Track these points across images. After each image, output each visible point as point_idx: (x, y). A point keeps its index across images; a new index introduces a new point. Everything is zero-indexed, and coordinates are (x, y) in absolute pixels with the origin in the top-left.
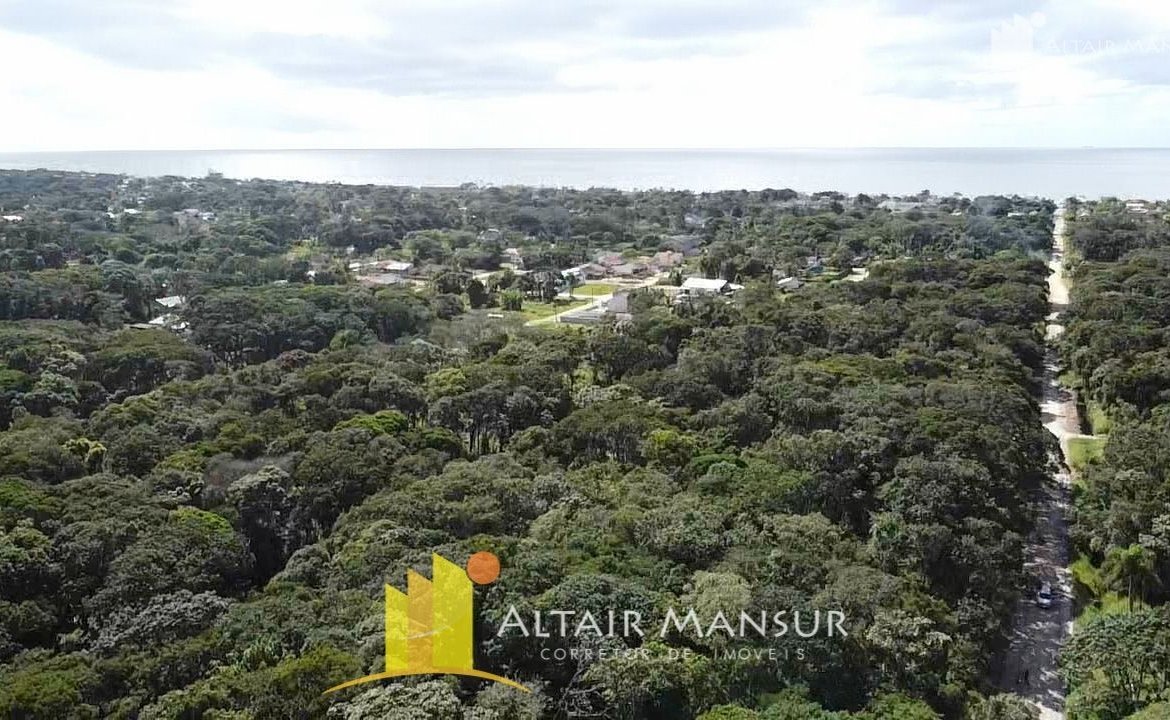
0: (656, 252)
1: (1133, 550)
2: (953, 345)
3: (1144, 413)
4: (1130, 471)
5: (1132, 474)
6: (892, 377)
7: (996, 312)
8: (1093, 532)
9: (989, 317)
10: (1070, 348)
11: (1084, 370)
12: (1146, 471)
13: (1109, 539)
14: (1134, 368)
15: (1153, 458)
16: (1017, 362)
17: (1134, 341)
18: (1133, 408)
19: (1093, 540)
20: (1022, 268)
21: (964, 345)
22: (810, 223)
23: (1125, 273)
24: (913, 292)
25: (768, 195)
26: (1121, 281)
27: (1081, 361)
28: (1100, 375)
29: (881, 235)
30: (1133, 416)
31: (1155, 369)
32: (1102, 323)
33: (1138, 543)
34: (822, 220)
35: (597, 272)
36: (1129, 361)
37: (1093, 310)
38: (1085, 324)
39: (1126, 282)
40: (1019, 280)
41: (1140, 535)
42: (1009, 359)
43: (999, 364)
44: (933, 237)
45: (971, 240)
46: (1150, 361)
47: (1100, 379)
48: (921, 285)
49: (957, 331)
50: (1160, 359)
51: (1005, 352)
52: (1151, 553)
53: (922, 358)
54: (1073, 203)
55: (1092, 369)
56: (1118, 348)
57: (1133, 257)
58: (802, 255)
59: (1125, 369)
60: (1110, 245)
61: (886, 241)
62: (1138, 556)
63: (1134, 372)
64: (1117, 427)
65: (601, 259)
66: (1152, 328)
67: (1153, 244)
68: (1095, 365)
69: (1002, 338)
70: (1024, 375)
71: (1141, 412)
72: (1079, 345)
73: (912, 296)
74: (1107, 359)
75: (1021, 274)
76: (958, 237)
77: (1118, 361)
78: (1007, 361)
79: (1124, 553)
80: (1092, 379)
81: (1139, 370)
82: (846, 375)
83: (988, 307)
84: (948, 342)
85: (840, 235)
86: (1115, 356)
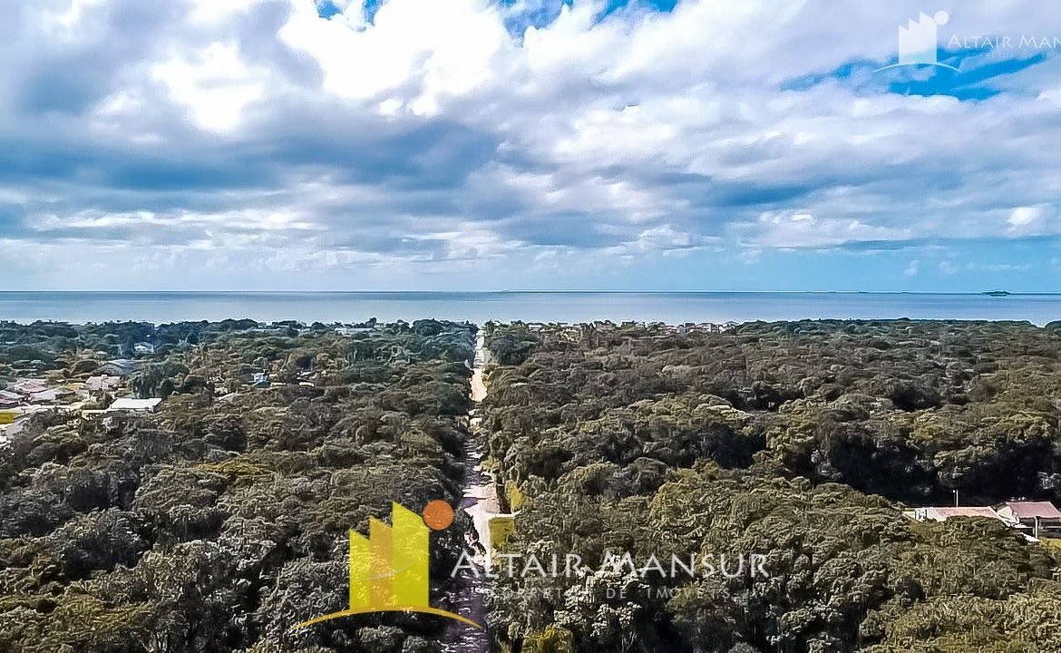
0: (88, 377)
1: (549, 632)
2: (377, 437)
3: (551, 484)
4: (541, 541)
5: (542, 545)
6: (296, 471)
7: (422, 405)
8: (510, 617)
9: (414, 410)
10: (488, 433)
11: (500, 451)
12: (555, 539)
13: (526, 622)
14: (539, 444)
15: (561, 525)
16: (439, 449)
17: (538, 420)
18: (541, 480)
19: (510, 628)
20: (447, 371)
21: (389, 437)
22: (261, 344)
23: (529, 369)
24: (344, 393)
25: (227, 325)
26: (527, 376)
27: (497, 442)
28: (512, 454)
29: (327, 352)
30: (542, 489)
31: (557, 443)
32: (513, 408)
33: (554, 621)
34: (272, 341)
35: (11, 399)
36: (535, 439)
37: (505, 398)
38: (498, 410)
39: (531, 376)
40: (445, 380)
41: (555, 612)
42: (430, 446)
43: (420, 452)
44: (375, 352)
45: (407, 352)
46: (552, 436)
47: (514, 457)
48: (354, 387)
49: (383, 423)
50: (560, 434)
51: (428, 439)
52: (567, 633)
53: (335, 448)
54: (490, 325)
55: (506, 450)
56: (526, 428)
57: (533, 359)
58: (248, 371)
59: (534, 446)
60: (517, 352)
61: (332, 357)
62: (555, 639)
63: (539, 447)
64: (529, 502)
65: (17, 387)
66: (551, 409)
67: (549, 350)
68: (508, 445)
69: (426, 429)
70: (446, 461)
71: (548, 483)
72: (495, 430)
73: (343, 396)
74: (517, 437)
75: (447, 376)
76: (395, 350)
77: (526, 438)
78: (429, 449)
79: (540, 639)
80: (507, 458)
81: (545, 445)
82: (242, 474)
83: (414, 401)
84: (374, 436)
85: (289, 353)
86: (524, 435)
